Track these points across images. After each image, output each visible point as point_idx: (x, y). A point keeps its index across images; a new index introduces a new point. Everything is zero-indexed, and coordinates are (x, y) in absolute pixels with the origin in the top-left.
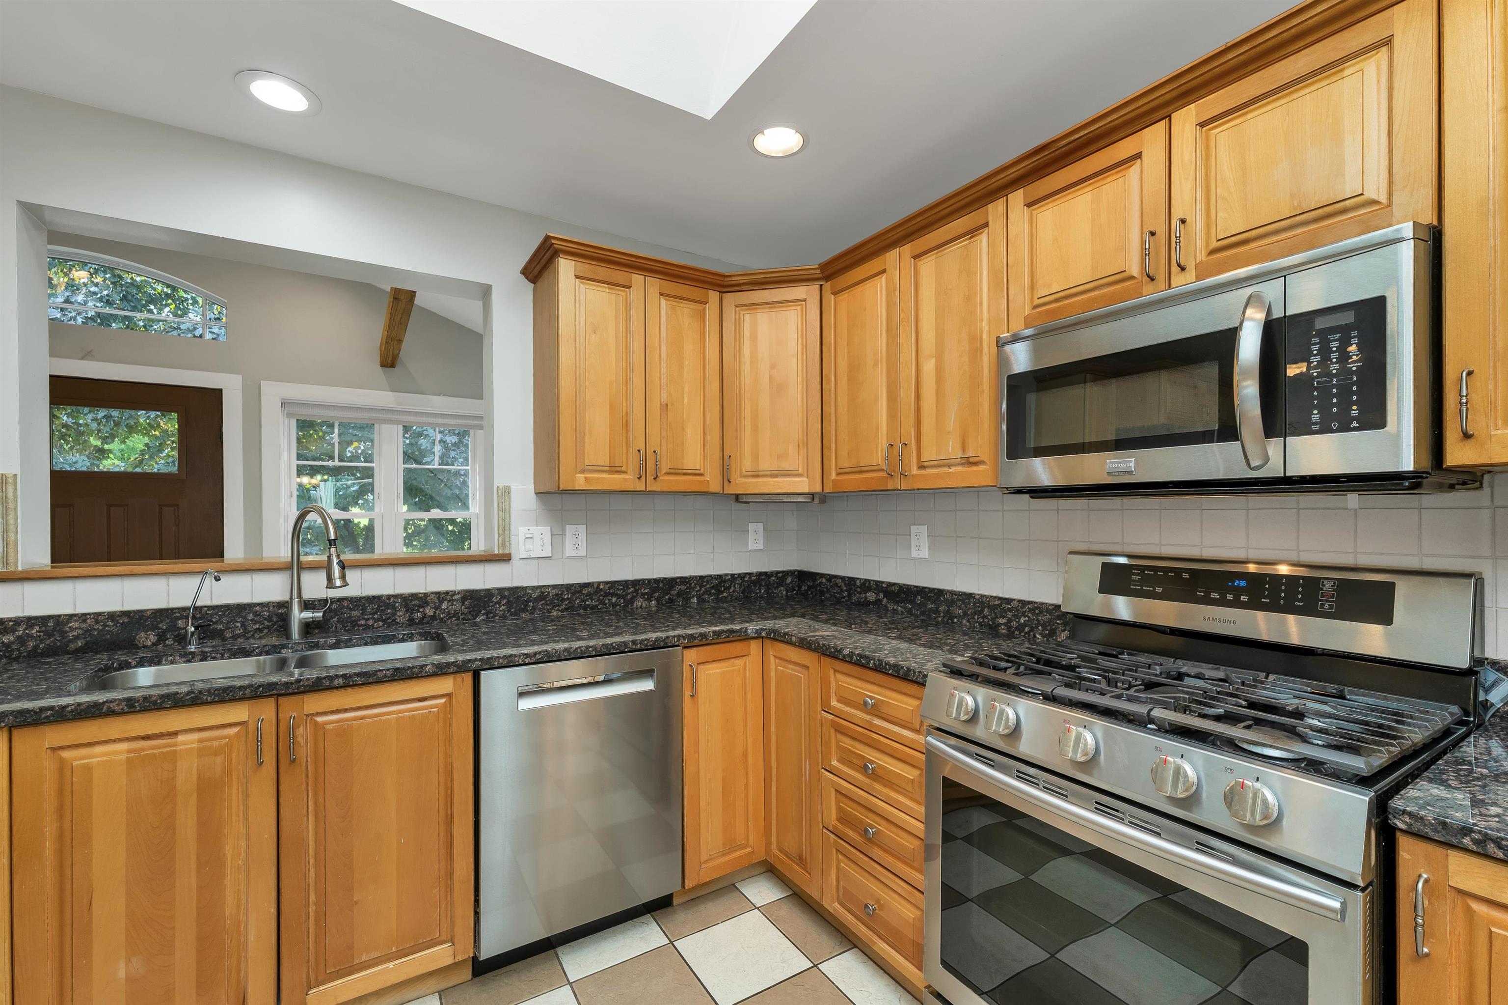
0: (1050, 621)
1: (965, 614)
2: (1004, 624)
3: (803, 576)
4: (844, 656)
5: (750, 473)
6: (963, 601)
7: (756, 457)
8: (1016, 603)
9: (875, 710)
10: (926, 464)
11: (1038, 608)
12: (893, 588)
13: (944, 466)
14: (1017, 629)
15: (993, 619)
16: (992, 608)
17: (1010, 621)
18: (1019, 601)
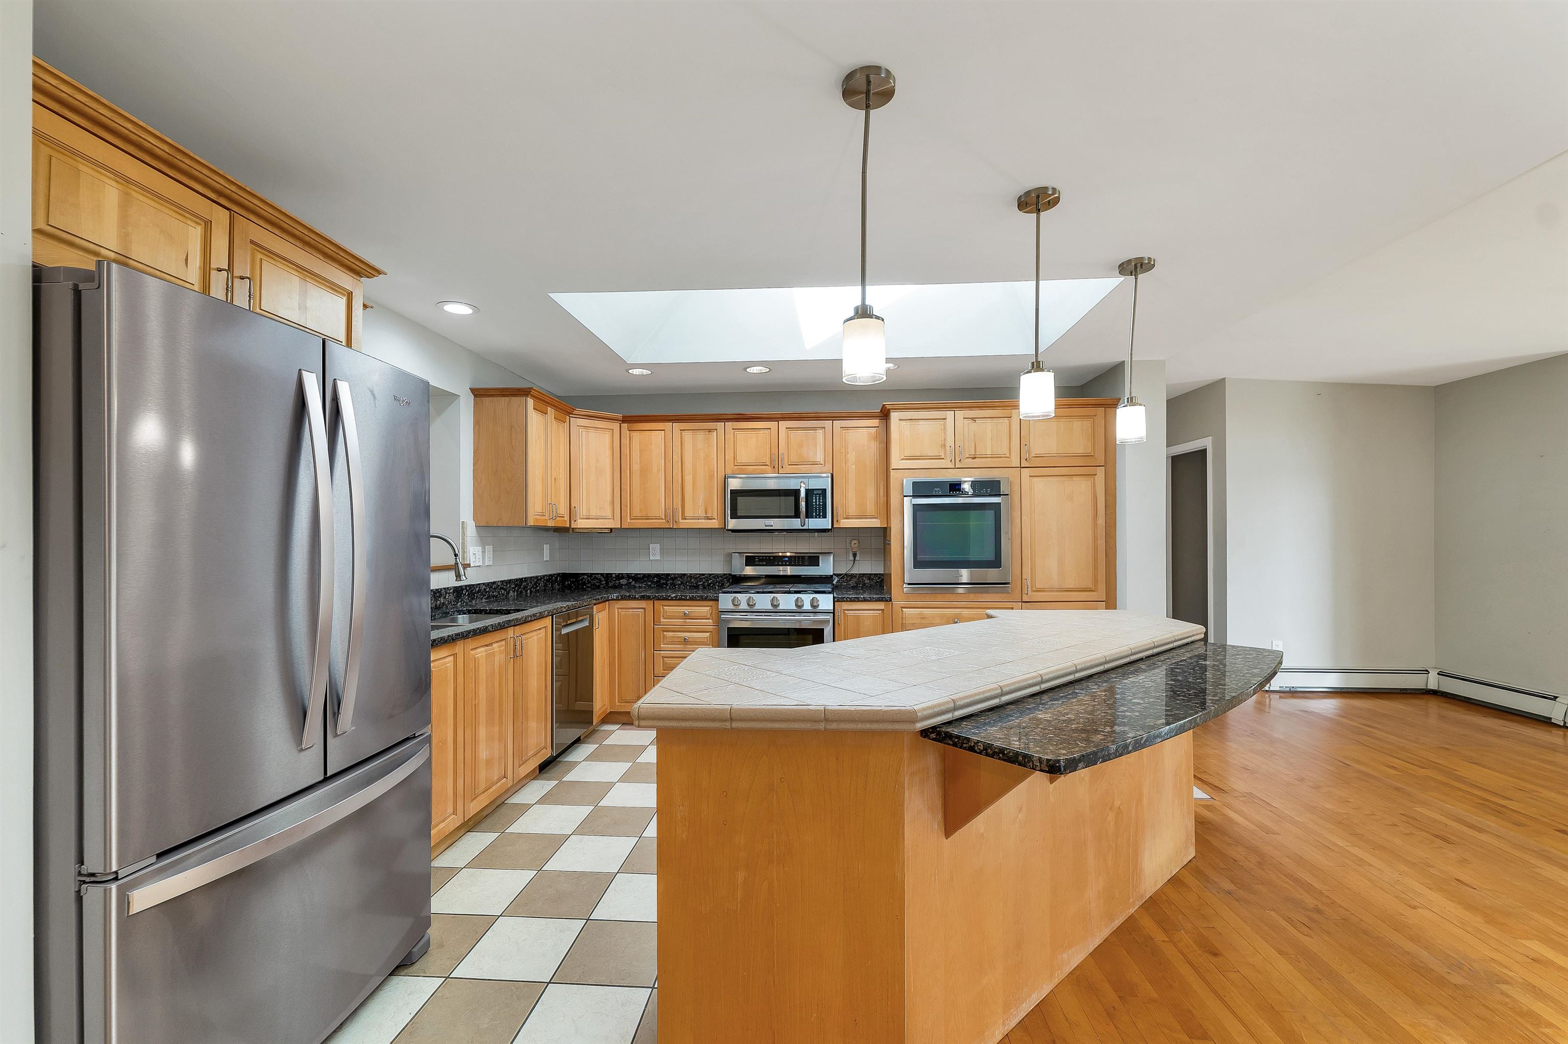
0: (721, 580)
1: (682, 583)
2: (701, 584)
3: (565, 576)
4: (672, 597)
5: (585, 517)
6: (681, 577)
7: (588, 510)
8: (707, 575)
9: (686, 616)
10: (687, 518)
11: (716, 576)
12: (639, 576)
13: (696, 519)
14: (707, 585)
15: (696, 583)
16: (696, 578)
17: (704, 582)
18: (708, 574)
